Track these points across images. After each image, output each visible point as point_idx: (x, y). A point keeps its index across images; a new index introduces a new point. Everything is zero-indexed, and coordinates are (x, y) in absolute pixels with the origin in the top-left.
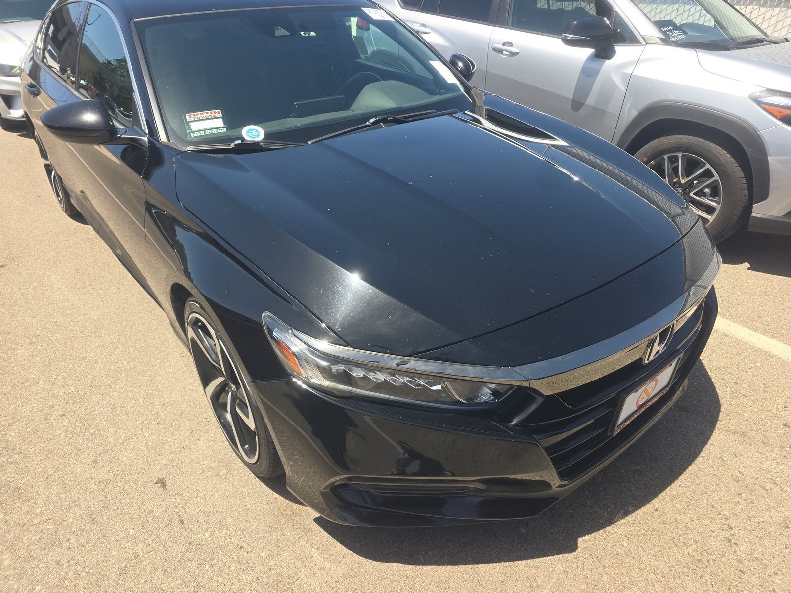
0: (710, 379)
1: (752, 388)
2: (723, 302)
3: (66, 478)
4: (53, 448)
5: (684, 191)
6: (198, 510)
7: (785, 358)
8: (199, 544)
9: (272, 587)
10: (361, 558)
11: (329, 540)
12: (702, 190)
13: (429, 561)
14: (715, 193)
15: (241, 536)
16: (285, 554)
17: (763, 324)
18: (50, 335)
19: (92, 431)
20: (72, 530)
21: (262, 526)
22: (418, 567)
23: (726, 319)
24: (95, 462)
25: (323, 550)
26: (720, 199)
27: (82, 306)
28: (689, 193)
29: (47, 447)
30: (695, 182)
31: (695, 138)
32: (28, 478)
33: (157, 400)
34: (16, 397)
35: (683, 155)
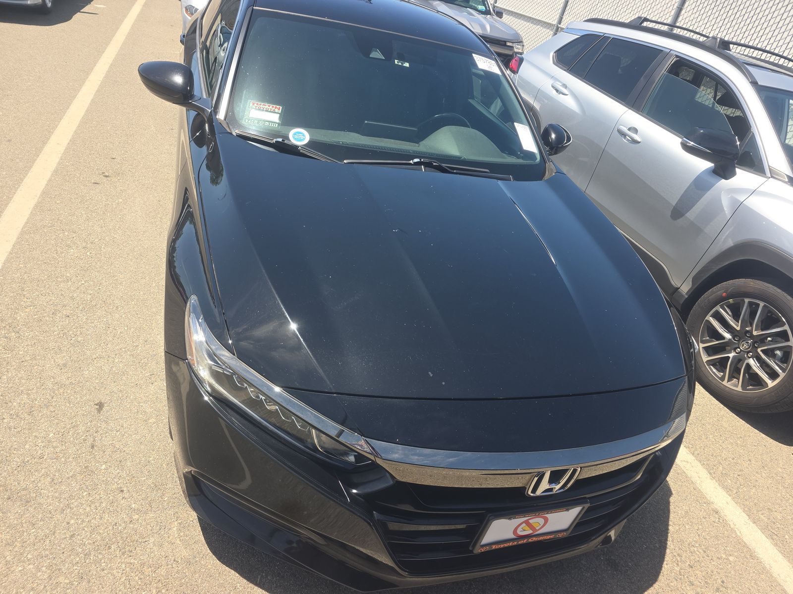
0: (665, 548)
1: (706, 579)
2: (738, 477)
3: (35, 368)
4: (43, 339)
5: (754, 343)
6: (111, 442)
7: (768, 567)
8: (92, 471)
9: (122, 537)
10: (209, 551)
11: (195, 521)
12: (773, 350)
13: (264, 584)
14: (785, 359)
15: (128, 481)
16: (152, 515)
17: (769, 519)
18: (103, 247)
19: (79, 339)
20: (12, 412)
21: (150, 482)
22: (251, 585)
23: (730, 495)
24: (65, 365)
25: (184, 527)
26: (787, 367)
27: (142, 233)
28: (757, 348)
29: (39, 336)
30: (769, 339)
31: (783, 293)
32: (10, 355)
33: (144, 335)
34: (45, 286)
35: (765, 306)
